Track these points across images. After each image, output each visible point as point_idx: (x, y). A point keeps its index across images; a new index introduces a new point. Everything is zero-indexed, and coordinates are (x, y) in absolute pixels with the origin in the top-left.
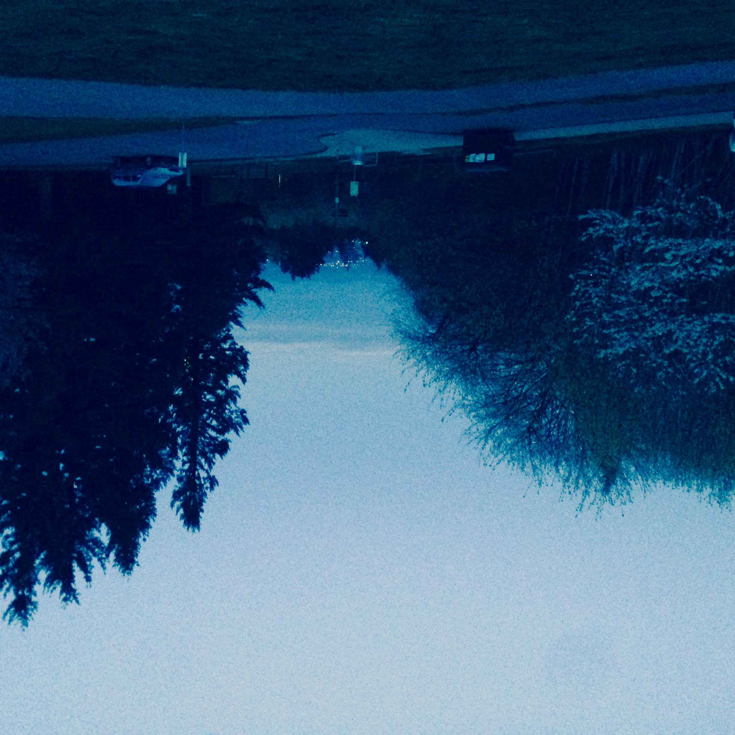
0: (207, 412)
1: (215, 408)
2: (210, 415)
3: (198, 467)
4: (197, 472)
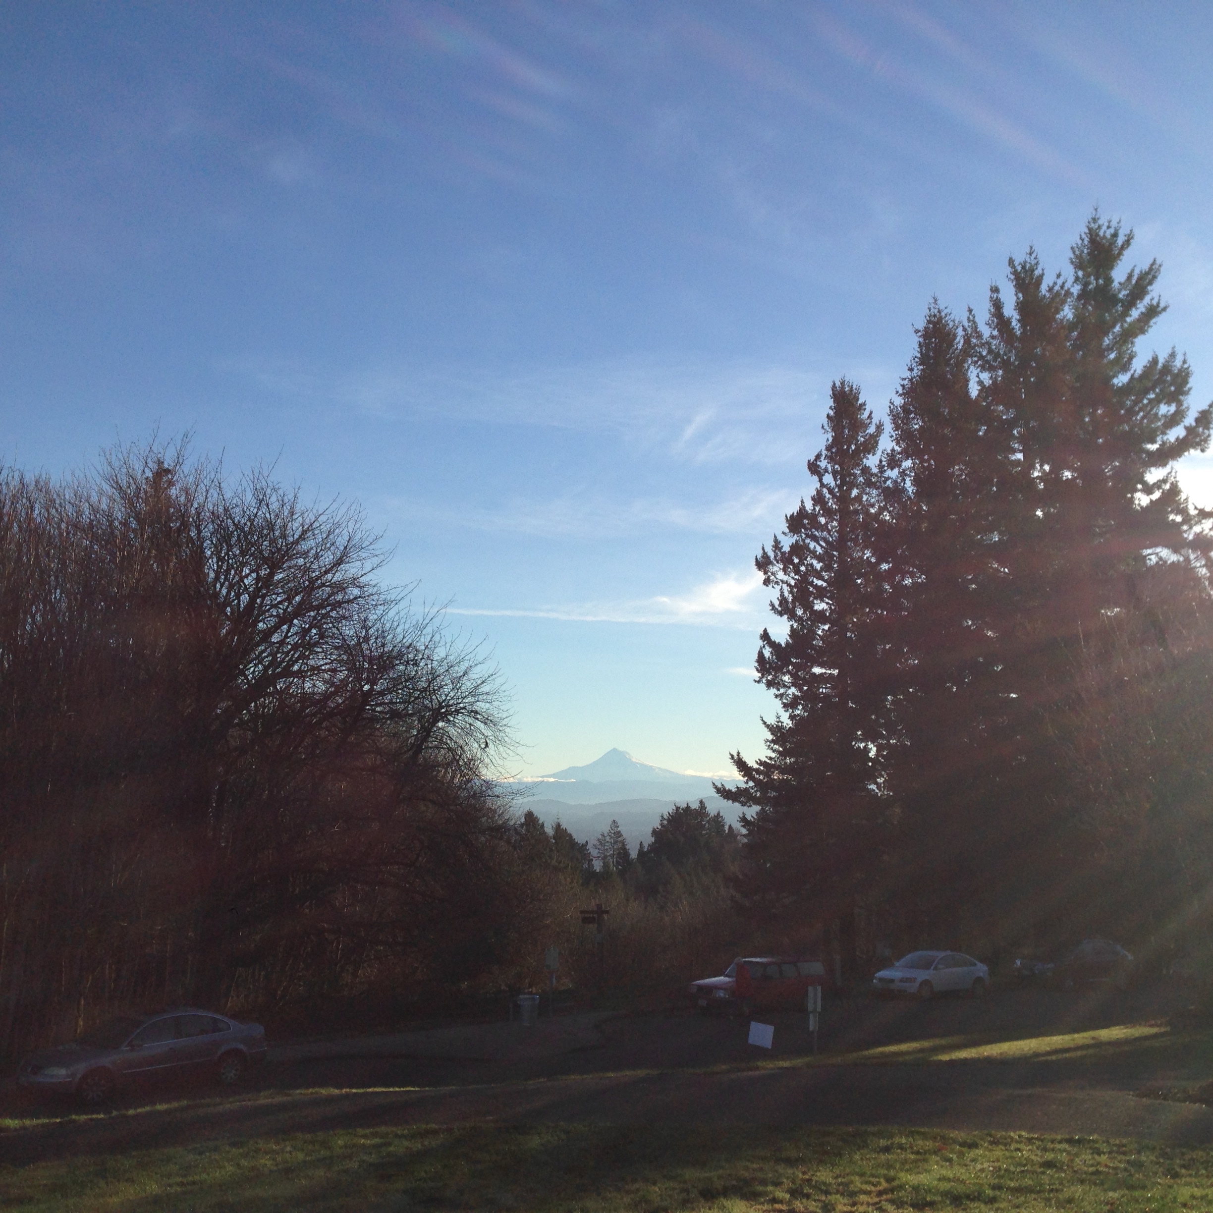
1: (812, 589)
3: (837, 491)
4: (838, 482)
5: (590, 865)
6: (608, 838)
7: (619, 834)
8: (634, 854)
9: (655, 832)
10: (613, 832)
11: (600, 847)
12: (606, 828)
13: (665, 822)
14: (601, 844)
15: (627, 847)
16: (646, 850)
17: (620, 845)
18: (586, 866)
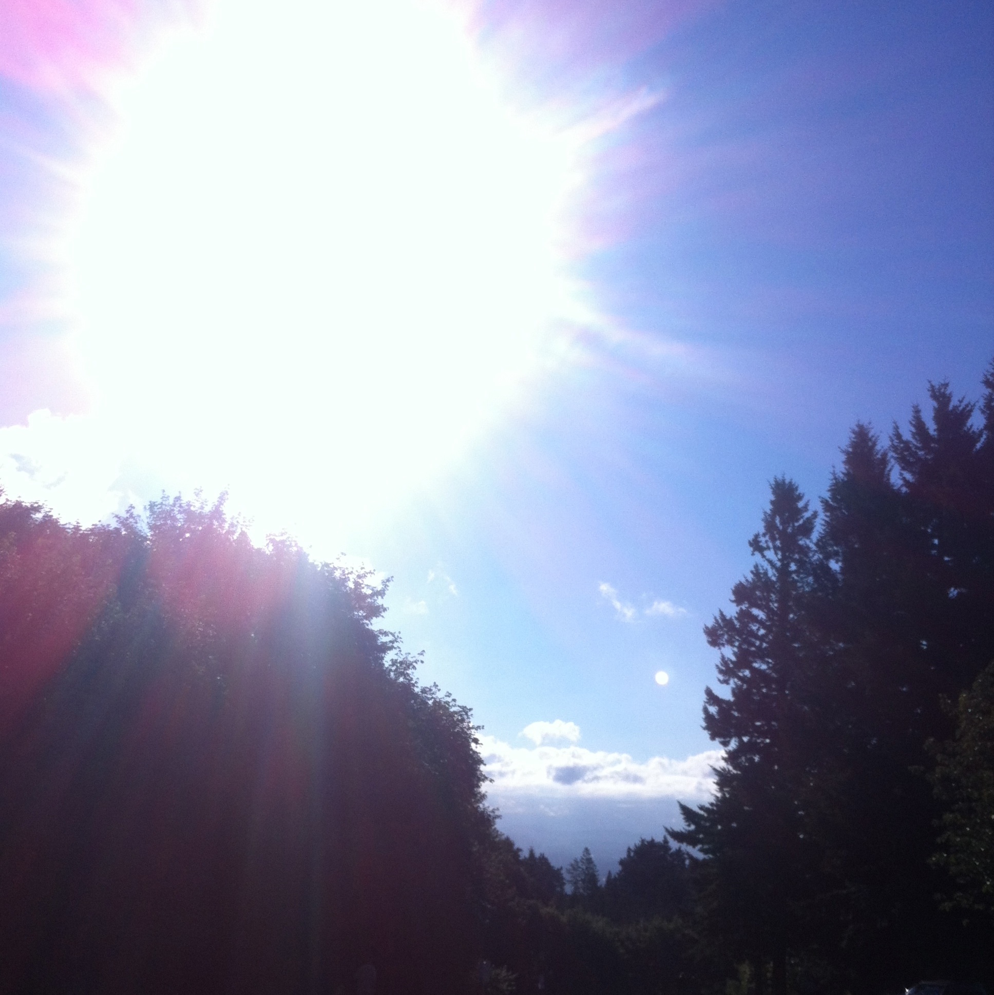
0: (766, 643)
1: (753, 649)
2: (762, 639)
3: (779, 564)
4: (780, 557)
5: (563, 890)
6: (580, 864)
7: (589, 861)
8: (602, 880)
9: (622, 863)
10: (585, 858)
11: (573, 871)
12: (579, 854)
13: (632, 854)
14: (574, 869)
15: (596, 874)
16: (613, 877)
17: (591, 871)
18: (558, 889)
